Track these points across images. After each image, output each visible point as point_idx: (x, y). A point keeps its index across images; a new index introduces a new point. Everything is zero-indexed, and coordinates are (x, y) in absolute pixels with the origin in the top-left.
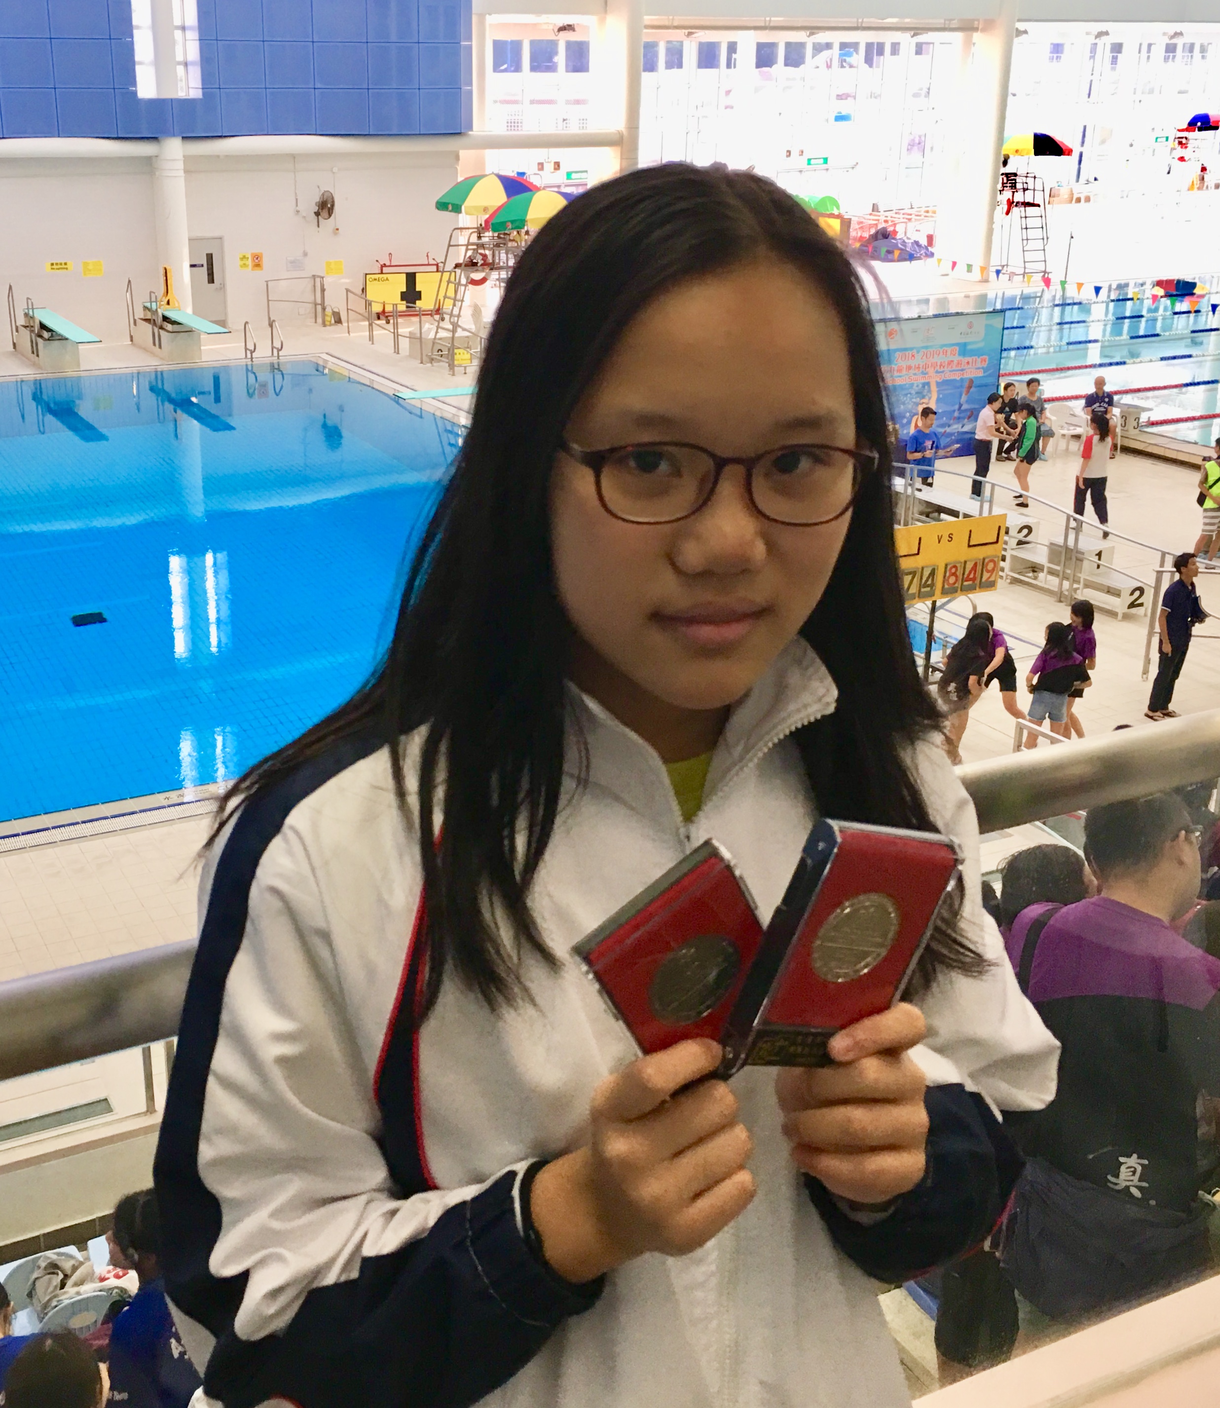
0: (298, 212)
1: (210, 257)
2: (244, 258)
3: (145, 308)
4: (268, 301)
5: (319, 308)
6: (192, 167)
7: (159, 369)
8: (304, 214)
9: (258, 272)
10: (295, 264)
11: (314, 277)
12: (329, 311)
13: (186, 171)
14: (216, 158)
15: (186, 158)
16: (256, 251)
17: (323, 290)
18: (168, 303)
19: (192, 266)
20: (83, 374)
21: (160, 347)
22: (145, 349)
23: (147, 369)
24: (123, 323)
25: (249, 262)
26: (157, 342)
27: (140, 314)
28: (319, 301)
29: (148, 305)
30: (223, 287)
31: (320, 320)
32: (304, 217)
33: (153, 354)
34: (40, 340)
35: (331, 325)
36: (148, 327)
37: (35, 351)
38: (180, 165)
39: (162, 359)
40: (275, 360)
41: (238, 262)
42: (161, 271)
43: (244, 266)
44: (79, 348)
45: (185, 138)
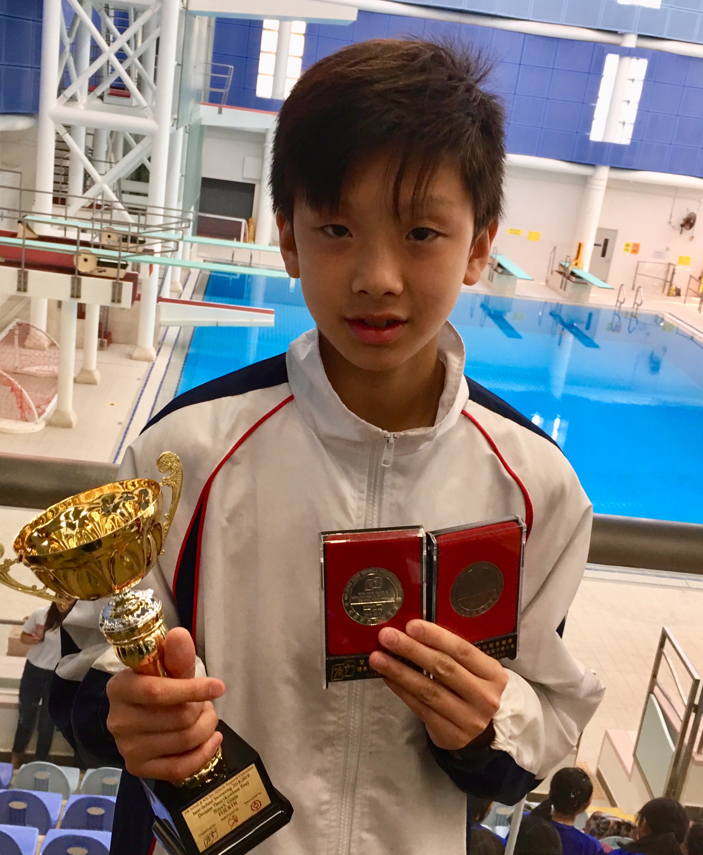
0: (671, 222)
1: (606, 241)
2: (627, 245)
3: (561, 265)
4: (636, 274)
5: (668, 284)
6: (611, 185)
7: (561, 302)
8: (674, 224)
9: (634, 256)
10: (658, 254)
11: (670, 264)
12: (674, 287)
13: (608, 188)
14: (626, 182)
15: (610, 180)
16: (637, 242)
17: (674, 273)
18: (576, 264)
19: (595, 245)
20: (515, 297)
21: (565, 289)
22: (554, 290)
23: (553, 301)
24: (544, 271)
25: (630, 248)
26: (563, 286)
27: (556, 267)
28: (669, 279)
29: (563, 264)
30: (609, 261)
31: (666, 292)
32: (673, 227)
33: (558, 293)
34: (495, 273)
35: (673, 296)
36: (560, 277)
37: (491, 278)
38: (604, 183)
39: (564, 297)
40: (635, 310)
41: (624, 247)
42: (577, 245)
43: (627, 250)
44: (519, 281)
45: (613, 168)
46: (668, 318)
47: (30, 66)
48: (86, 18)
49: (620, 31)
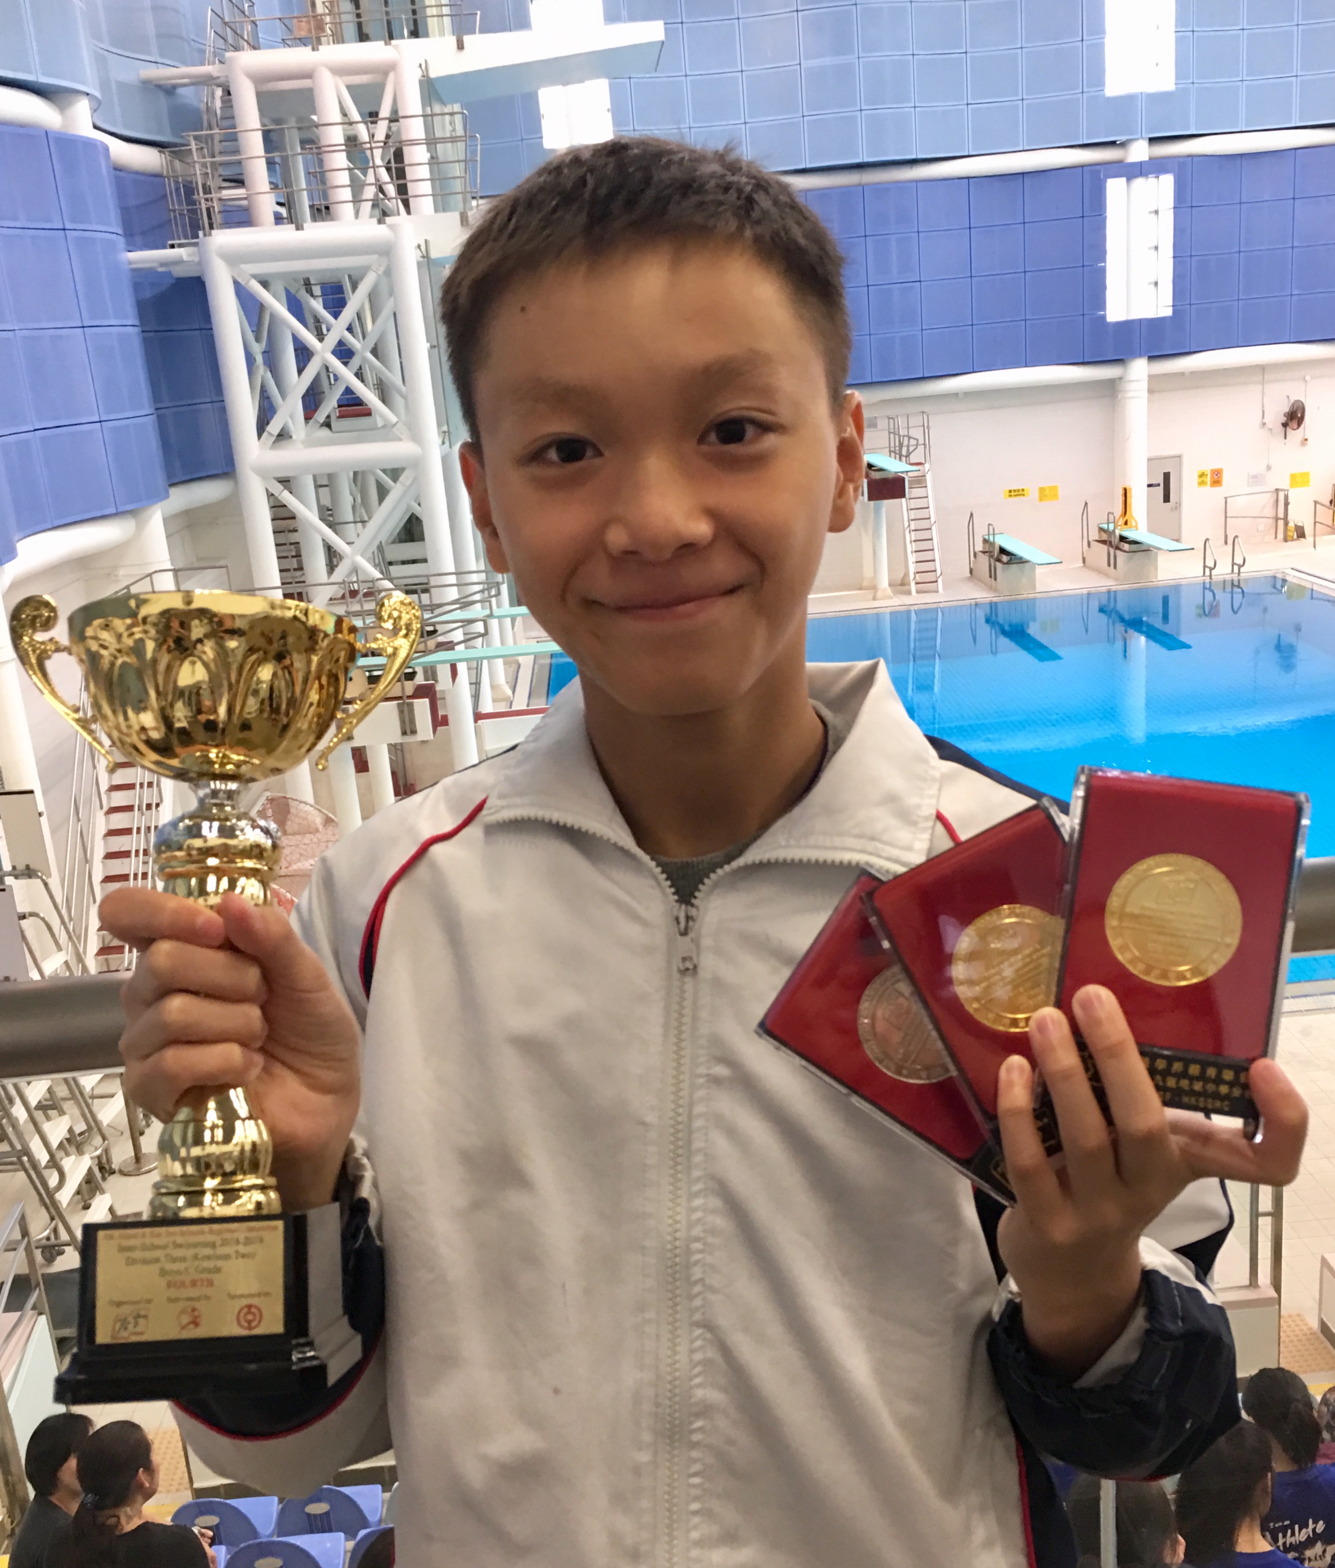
0: (1264, 424)
1: (1167, 476)
2: (1202, 475)
3: (1101, 530)
4: (1226, 517)
5: (1281, 523)
6: (1156, 385)
7: (1114, 588)
8: (1271, 427)
9: (1217, 489)
10: (1255, 479)
11: (1277, 490)
12: (1291, 525)
13: (1151, 391)
14: (1180, 376)
15: (1152, 378)
16: (1216, 467)
17: (1287, 504)
18: (1126, 523)
19: (1149, 486)
21: (1115, 567)
22: (1098, 571)
24: (1076, 546)
25: (1208, 480)
26: (1112, 563)
27: (1094, 535)
28: (1281, 515)
29: (1105, 526)
30: (1178, 506)
31: (1281, 535)
32: (1270, 429)
33: (1107, 575)
34: (998, 565)
35: (1293, 540)
36: (1105, 548)
37: (993, 575)
38: (1144, 385)
39: (1117, 579)
40: (1235, 577)
41: (1196, 480)
42: (1121, 492)
43: (1202, 483)
44: (1039, 570)
45: (1151, 358)
46: (1293, 578)
47: (208, 400)
48: (281, 309)
49: (1120, 138)
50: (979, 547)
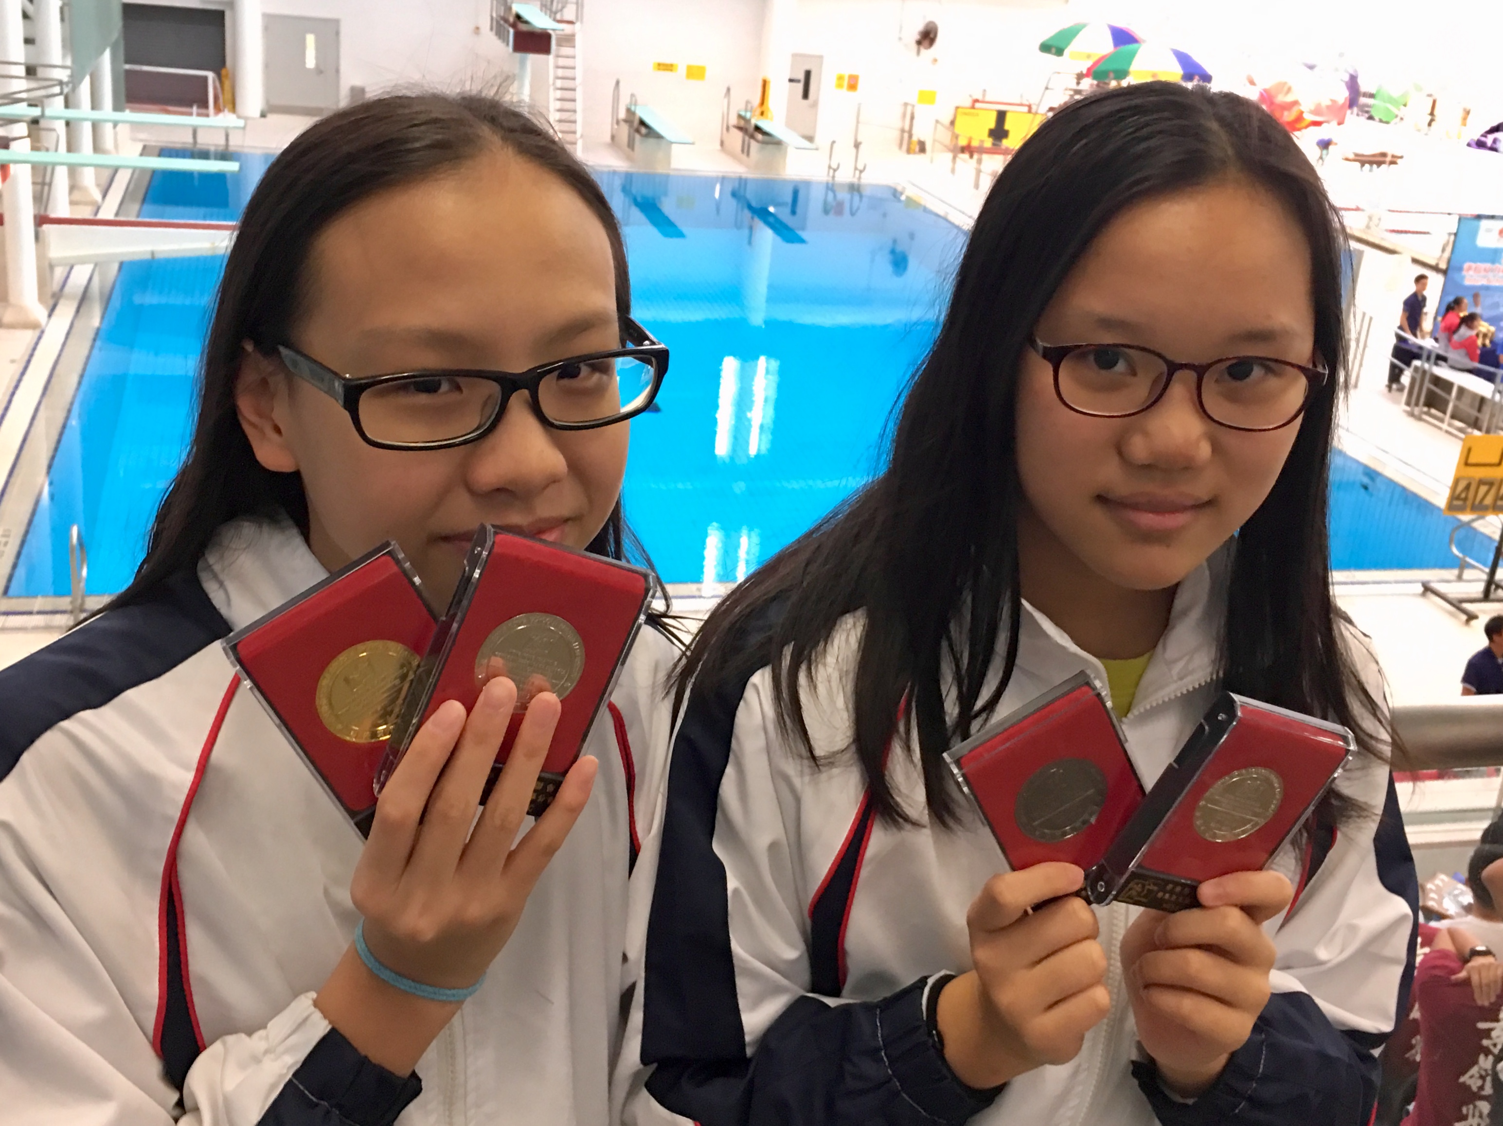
0: (900, 39)
1: (808, 74)
2: (840, 78)
3: (740, 117)
4: (858, 122)
5: (906, 135)
7: (744, 176)
8: (906, 42)
9: (852, 94)
11: (906, 104)
12: (915, 139)
16: (854, 73)
17: (912, 118)
18: (762, 114)
19: (791, 80)
20: (672, 173)
21: (748, 154)
22: (732, 156)
23: (732, 175)
24: (716, 128)
25: (844, 83)
26: (746, 150)
27: (733, 120)
28: (907, 128)
29: (743, 113)
30: (815, 105)
31: (905, 147)
32: (905, 44)
33: (740, 162)
34: (637, 137)
35: (915, 153)
36: (739, 135)
37: (631, 145)
39: (747, 167)
40: (855, 181)
41: (834, 81)
42: (761, 83)
43: (840, 86)
44: (674, 149)
46: (909, 191)
50: (622, 115)
